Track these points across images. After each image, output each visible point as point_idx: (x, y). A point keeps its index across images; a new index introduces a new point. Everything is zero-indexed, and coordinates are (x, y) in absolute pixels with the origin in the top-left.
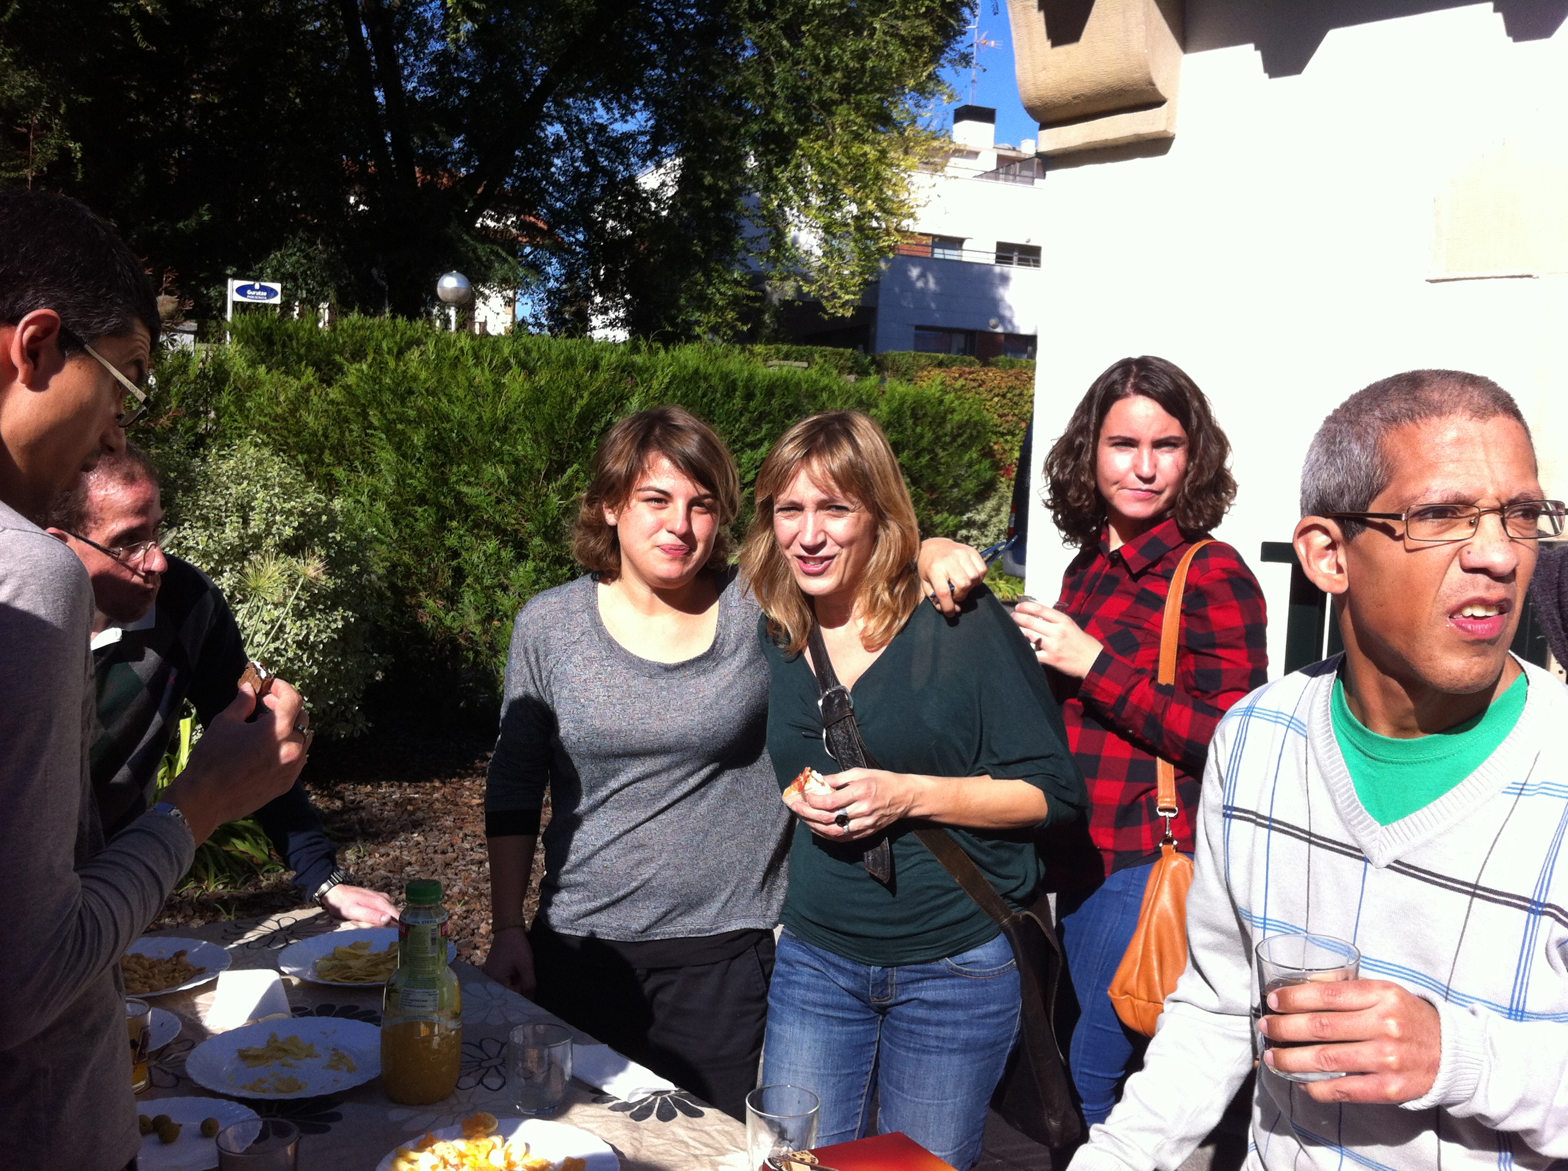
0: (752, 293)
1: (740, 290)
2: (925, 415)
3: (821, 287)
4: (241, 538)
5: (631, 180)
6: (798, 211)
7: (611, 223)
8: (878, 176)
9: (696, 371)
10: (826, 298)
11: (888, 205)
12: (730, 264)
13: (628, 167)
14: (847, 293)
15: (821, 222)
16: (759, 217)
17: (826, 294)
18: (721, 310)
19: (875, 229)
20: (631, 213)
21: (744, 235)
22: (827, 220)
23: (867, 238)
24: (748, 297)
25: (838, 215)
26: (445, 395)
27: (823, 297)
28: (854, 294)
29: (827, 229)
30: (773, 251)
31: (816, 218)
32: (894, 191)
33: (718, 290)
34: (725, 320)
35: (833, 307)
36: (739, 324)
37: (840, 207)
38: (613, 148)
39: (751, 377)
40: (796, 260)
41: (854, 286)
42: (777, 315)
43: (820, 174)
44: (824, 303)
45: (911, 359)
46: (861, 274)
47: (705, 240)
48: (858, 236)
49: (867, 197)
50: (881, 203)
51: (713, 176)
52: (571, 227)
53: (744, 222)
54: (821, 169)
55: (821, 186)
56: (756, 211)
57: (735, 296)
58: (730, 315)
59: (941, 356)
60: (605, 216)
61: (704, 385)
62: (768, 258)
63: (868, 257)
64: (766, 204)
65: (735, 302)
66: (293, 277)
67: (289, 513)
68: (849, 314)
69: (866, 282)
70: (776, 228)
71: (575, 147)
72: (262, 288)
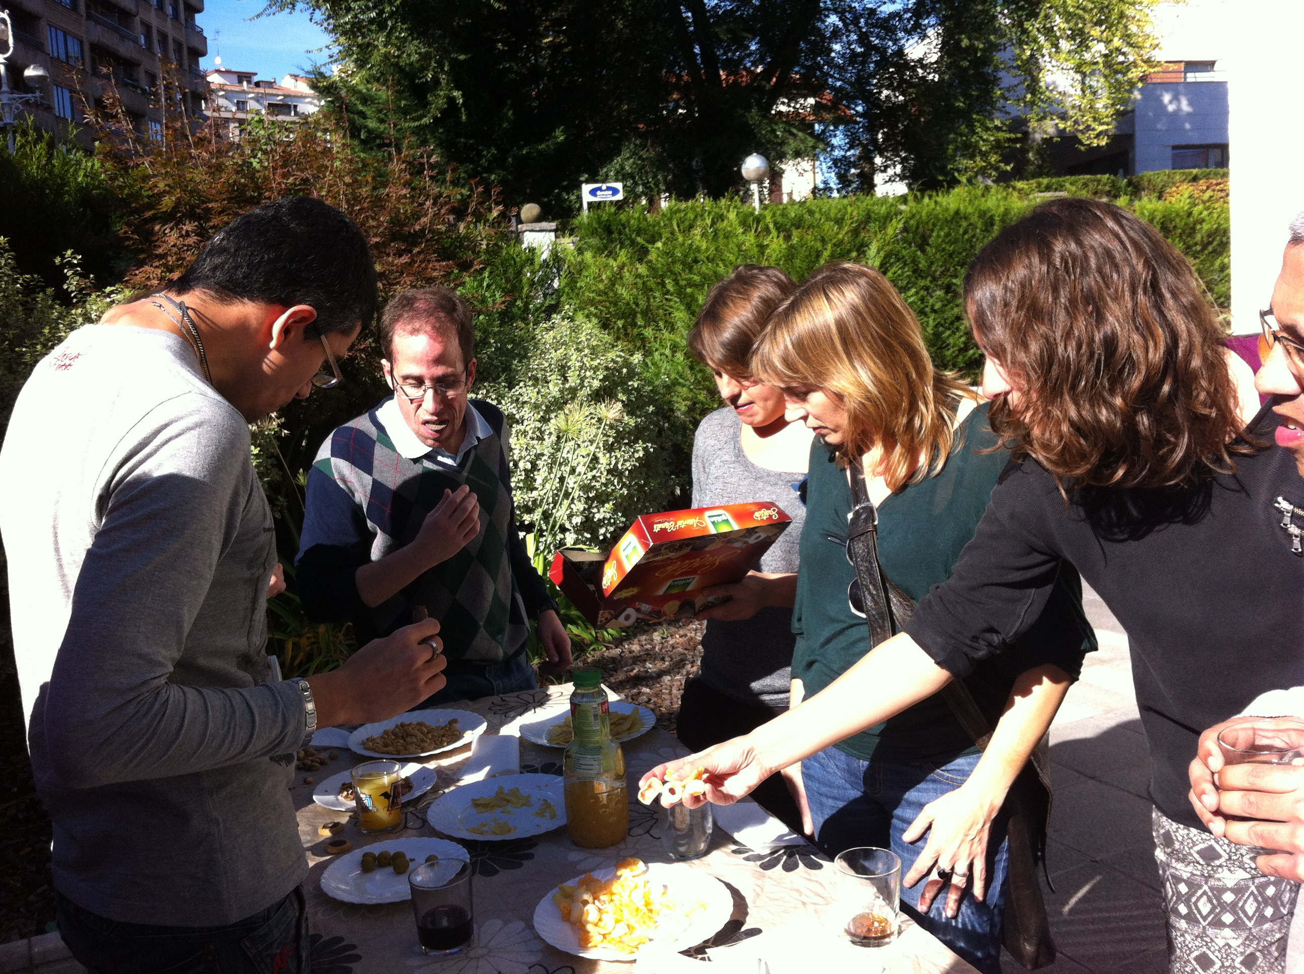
0: (1013, 136)
1: (1001, 135)
2: (1175, 227)
3: (1076, 122)
4: (560, 391)
5: (900, 53)
6: (1050, 56)
7: (885, 93)
8: (1122, 15)
9: (957, 212)
10: (1081, 131)
11: (1134, 40)
12: (991, 114)
13: (896, 42)
14: (1103, 124)
15: (1071, 64)
16: (1014, 68)
17: (1081, 128)
18: (984, 155)
19: (1122, 63)
20: (902, 81)
21: (1002, 86)
22: (1078, 61)
23: (1117, 72)
24: (1009, 140)
25: (1087, 56)
26: (722, 260)
27: (1077, 130)
28: (1108, 124)
29: (1078, 69)
30: (1029, 96)
31: (1066, 60)
32: (1139, 26)
33: (981, 137)
34: (990, 163)
35: (1089, 138)
36: (1002, 165)
37: (1088, 48)
38: (882, 27)
39: (1007, 212)
40: (1050, 101)
41: (1107, 117)
42: (1039, 152)
43: (1068, 22)
44: (1080, 136)
45: (1165, 178)
46: (1113, 105)
47: (968, 96)
48: (1107, 72)
49: (1113, 35)
50: (1127, 37)
51: (970, 39)
52: (852, 99)
53: (1001, 74)
54: (1068, 16)
55: (1069, 32)
56: (1011, 63)
57: (997, 141)
58: (993, 158)
59: (1195, 171)
60: (880, 87)
61: (964, 224)
62: (1025, 102)
63: (1118, 90)
64: (1019, 56)
65: (997, 146)
66: (632, 176)
67: (595, 369)
68: (1103, 142)
69: (1118, 113)
70: (1030, 74)
71: (850, 31)
72: (608, 189)
